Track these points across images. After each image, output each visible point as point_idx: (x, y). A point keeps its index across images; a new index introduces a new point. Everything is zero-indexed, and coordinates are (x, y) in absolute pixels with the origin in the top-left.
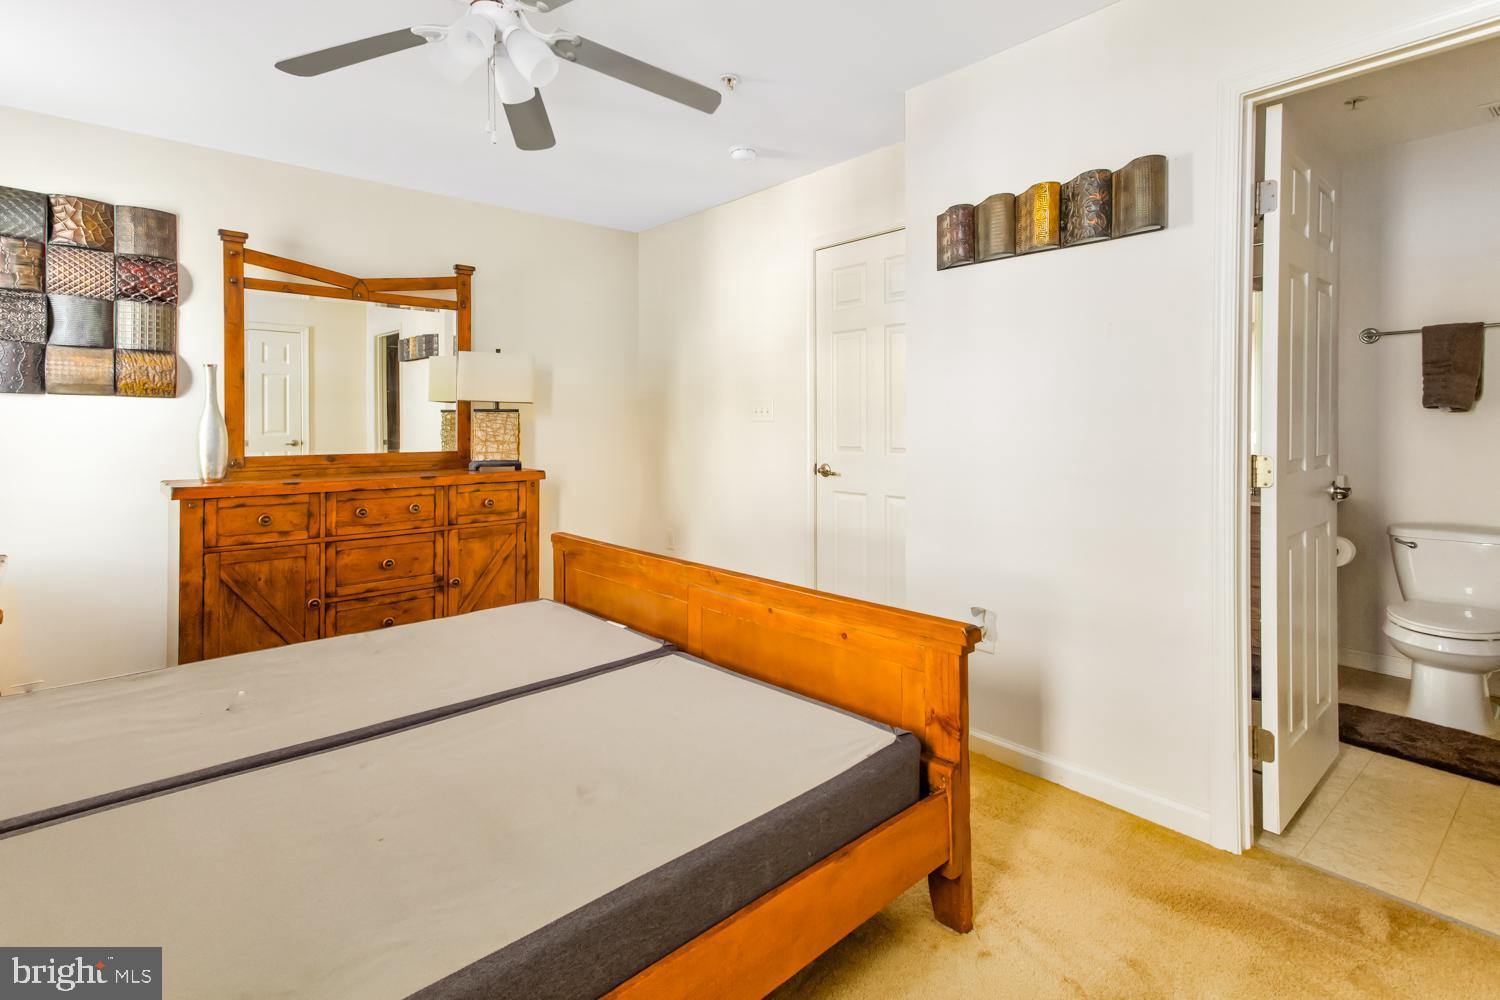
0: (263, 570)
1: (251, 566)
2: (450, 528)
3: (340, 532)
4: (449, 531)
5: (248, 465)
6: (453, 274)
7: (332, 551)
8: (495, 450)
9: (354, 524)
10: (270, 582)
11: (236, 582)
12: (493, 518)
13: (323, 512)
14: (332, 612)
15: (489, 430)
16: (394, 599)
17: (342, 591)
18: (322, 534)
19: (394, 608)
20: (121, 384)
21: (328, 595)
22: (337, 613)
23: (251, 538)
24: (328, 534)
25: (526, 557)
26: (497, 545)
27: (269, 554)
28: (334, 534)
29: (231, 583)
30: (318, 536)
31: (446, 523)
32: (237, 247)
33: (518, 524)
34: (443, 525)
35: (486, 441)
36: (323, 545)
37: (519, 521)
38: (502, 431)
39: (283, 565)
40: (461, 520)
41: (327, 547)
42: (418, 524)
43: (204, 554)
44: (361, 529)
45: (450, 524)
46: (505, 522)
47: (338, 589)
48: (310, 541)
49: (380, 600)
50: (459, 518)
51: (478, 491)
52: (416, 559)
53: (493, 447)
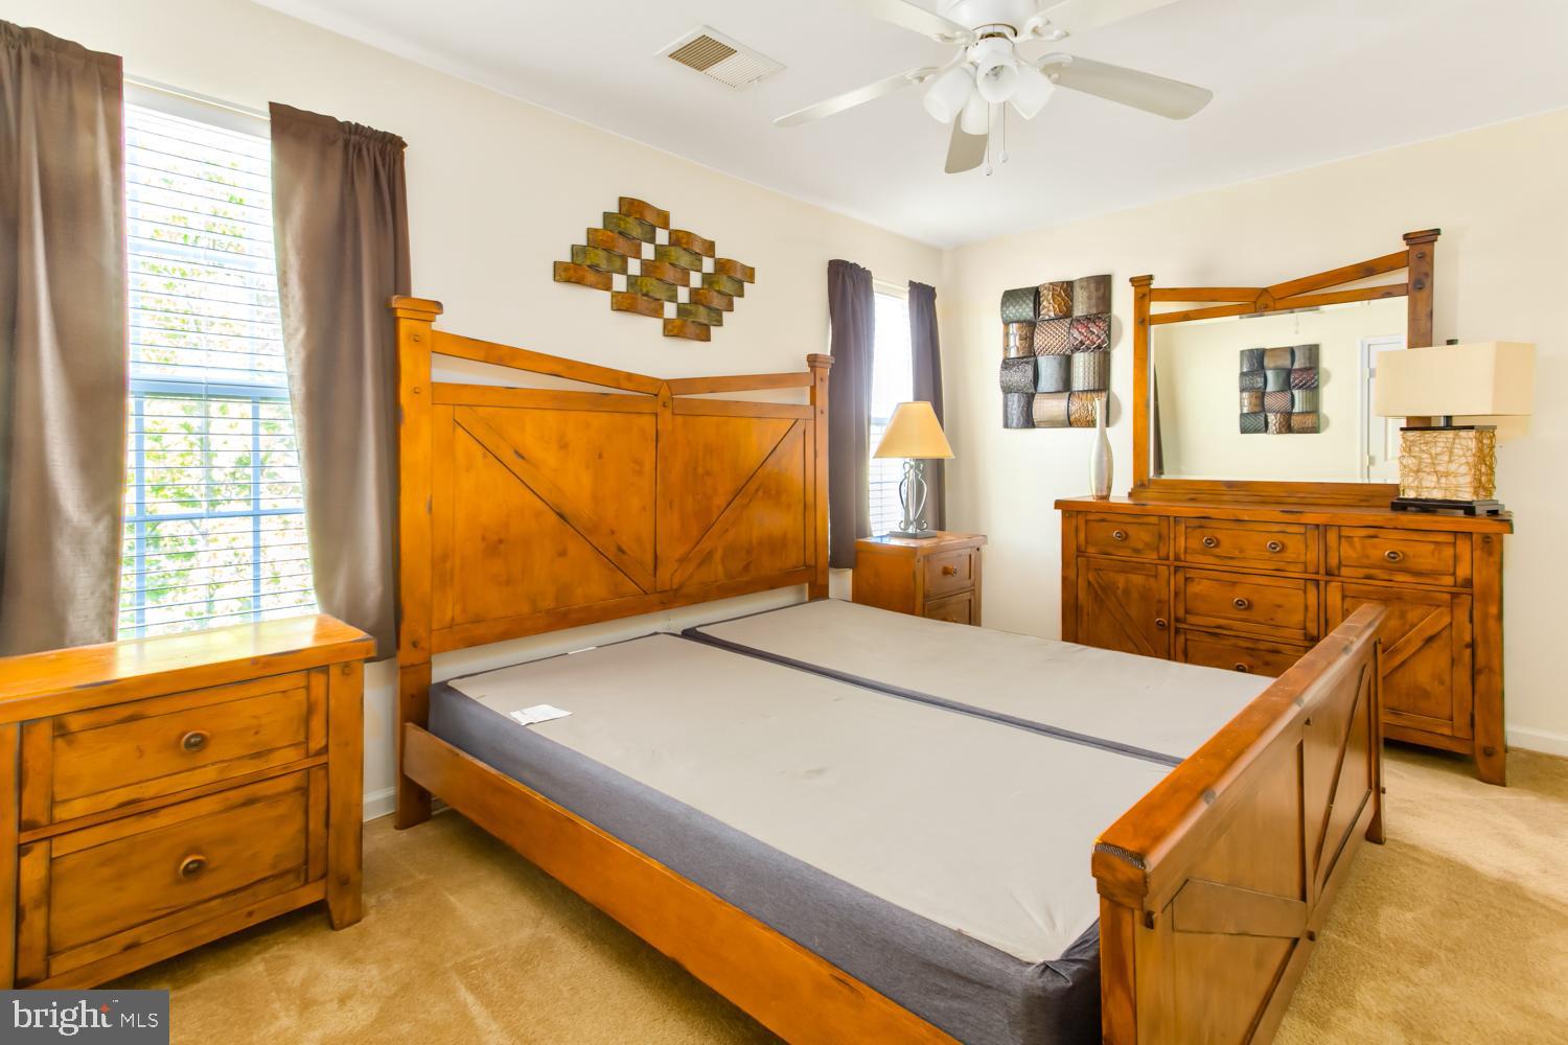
0: (1120, 580)
1: (1111, 574)
2: (1328, 578)
3: (1189, 558)
4: (1327, 582)
5: (1151, 487)
6: (1403, 247)
7: (1181, 576)
8: (1433, 485)
9: (1204, 553)
10: (1126, 592)
11: (1100, 586)
12: (1401, 577)
13: (1172, 536)
14: (1181, 638)
15: (1424, 456)
16: (1250, 645)
17: (1192, 619)
18: (1172, 557)
19: (1251, 655)
20: (1072, 418)
21: (1177, 620)
22: (1186, 640)
23: (1111, 550)
24: (1177, 558)
25: (1472, 645)
26: (1412, 616)
27: (1127, 568)
28: (1183, 557)
29: (1096, 585)
30: (1168, 559)
31: (1322, 571)
32: (1145, 290)
33: (1454, 595)
34: (1317, 573)
35: (1418, 471)
36: (1172, 569)
37: (1455, 590)
38: (1446, 458)
39: (1137, 579)
40: (1345, 571)
41: (1175, 572)
42: (1281, 565)
43: (1077, 557)
44: (1212, 560)
45: (1329, 573)
46: (1431, 588)
47: (1188, 616)
48: (1159, 562)
49: (1233, 641)
50: (1343, 569)
51: (1375, 537)
52: (1279, 606)
53: (1430, 480)
